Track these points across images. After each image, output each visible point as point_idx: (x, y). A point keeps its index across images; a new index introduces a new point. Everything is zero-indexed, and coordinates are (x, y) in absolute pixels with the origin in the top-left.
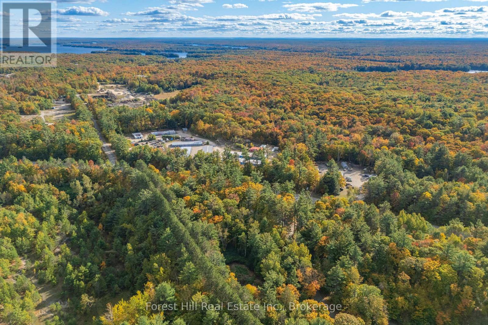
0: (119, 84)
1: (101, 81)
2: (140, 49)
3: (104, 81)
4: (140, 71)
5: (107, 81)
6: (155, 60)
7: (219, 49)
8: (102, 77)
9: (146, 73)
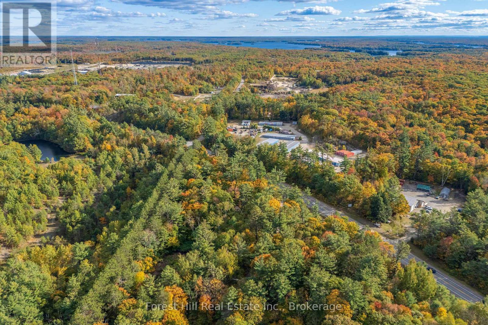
0: (292, 77)
1: (278, 74)
2: (353, 46)
3: (281, 74)
4: (325, 67)
5: (284, 74)
6: (354, 57)
7: (445, 48)
8: (280, 70)
9: (330, 68)
